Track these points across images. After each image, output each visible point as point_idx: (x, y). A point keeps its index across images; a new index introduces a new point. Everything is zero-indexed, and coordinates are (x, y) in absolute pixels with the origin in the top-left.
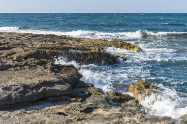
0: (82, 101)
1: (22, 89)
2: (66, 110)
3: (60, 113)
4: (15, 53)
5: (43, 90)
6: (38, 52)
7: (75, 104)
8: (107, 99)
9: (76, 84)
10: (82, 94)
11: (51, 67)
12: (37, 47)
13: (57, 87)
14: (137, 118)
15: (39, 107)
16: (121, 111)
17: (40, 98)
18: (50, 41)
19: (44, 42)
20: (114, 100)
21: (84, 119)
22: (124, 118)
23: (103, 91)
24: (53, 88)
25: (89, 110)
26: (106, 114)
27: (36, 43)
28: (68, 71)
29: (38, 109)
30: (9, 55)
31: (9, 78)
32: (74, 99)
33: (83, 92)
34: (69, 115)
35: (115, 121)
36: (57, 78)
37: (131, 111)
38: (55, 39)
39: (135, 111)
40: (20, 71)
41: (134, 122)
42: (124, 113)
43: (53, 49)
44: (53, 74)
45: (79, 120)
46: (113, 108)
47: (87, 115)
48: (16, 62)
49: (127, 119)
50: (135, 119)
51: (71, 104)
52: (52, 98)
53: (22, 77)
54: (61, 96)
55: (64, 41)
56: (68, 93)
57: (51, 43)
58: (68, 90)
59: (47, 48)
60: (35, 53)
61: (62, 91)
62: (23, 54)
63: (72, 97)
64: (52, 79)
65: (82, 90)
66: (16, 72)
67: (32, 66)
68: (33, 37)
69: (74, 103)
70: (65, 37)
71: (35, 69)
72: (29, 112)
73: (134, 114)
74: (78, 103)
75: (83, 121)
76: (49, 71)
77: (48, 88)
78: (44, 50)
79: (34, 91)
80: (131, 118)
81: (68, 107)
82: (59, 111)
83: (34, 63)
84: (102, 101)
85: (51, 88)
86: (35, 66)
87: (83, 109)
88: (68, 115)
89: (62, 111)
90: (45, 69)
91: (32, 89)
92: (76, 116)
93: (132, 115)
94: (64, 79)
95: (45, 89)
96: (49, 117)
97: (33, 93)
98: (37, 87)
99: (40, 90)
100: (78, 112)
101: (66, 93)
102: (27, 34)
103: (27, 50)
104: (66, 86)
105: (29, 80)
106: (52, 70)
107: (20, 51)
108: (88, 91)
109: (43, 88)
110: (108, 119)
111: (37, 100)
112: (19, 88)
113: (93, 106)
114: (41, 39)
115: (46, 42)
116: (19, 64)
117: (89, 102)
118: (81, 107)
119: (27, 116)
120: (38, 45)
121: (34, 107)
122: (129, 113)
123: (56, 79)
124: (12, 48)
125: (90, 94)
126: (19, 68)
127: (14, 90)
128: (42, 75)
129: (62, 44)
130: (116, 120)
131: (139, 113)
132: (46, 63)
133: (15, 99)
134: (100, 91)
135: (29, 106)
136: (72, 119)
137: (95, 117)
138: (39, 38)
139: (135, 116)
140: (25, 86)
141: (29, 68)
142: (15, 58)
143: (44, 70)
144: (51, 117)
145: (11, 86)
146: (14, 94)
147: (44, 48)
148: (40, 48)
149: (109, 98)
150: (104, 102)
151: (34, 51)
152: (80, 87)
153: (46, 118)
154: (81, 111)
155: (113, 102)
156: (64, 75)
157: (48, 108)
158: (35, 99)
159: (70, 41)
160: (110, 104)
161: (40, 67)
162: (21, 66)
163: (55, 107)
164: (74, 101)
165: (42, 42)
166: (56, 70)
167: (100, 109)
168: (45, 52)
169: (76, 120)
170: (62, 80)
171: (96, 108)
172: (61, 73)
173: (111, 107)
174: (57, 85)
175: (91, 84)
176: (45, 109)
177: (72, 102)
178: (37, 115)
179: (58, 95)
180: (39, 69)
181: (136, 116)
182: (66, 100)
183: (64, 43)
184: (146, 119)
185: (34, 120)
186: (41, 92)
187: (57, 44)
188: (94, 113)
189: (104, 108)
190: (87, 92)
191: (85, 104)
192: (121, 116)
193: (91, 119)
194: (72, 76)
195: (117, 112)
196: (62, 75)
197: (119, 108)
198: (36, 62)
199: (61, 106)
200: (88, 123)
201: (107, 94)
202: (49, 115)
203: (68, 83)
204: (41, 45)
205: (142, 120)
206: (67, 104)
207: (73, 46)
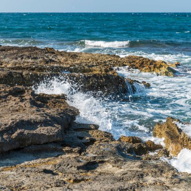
2: (55, 166)
3: (46, 171)
5: (18, 134)
6: (10, 75)
7: (69, 157)
8: (119, 149)
10: (80, 141)
11: (30, 99)
12: (9, 66)
13: (42, 130)
14: (167, 178)
15: (12, 162)
16: (141, 167)
17: (14, 146)
18: (29, 57)
19: (19, 59)
21: (83, 180)
22: (145, 178)
23: (112, 137)
24: (34, 132)
25: (90, 166)
26: (118, 172)
27: (6, 60)
28: (58, 104)
29: (11, 165)
32: (67, 148)
33: (81, 138)
34: (60, 174)
35: (131, 182)
36: (42, 115)
37: (156, 166)
38: (37, 53)
39: (162, 167)
41: (162, 184)
42: (145, 170)
44: (34, 109)
45: (76, 181)
46: (129, 163)
47: (89, 173)
49: (150, 179)
50: (163, 179)
51: (63, 156)
52: (33, 148)
54: (47, 143)
55: (51, 58)
56: (58, 139)
57: (30, 60)
58: (58, 134)
59: (24, 69)
60: (5, 76)
61: (49, 137)
63: (64, 145)
64: (33, 117)
65: (79, 134)
68: (4, 50)
69: (67, 156)
71: (5, 101)
73: (162, 171)
74: (74, 156)
75: (82, 182)
76: (28, 105)
77: (26, 132)
78: (20, 71)
79: (5, 137)
80: (157, 179)
81: (58, 161)
82: (43, 167)
83: (5, 92)
84: (111, 152)
85: (32, 132)
86: (6, 96)
87: (81, 164)
88: (57, 174)
89: (49, 168)
90: (22, 101)
92: (70, 176)
93: (158, 173)
94: (52, 117)
95: (21, 133)
96: (29, 176)
99: (14, 135)
100: (74, 169)
101: (55, 139)
104: (53, 128)
106: (33, 103)
108: (89, 136)
109: (19, 131)
111: (9, 151)
113: (97, 160)
114: (14, 54)
115: (22, 58)
117: (91, 153)
118: (79, 161)
121: (4, 162)
122: (154, 170)
123: (39, 118)
125: (92, 141)
128: (17, 111)
129: (47, 62)
130: (134, 181)
131: (169, 170)
132: (22, 92)
136: (65, 179)
137: (101, 177)
138: (12, 52)
139: (163, 175)
143: (21, 104)
144: (31, 177)
147: (19, 68)
148: (13, 69)
149: (123, 147)
150: (114, 154)
151: (5, 73)
152: (77, 130)
153: (24, 178)
154: (79, 168)
155: (128, 152)
156: (52, 111)
157: (26, 163)
158: (6, 149)
159: (59, 57)
160: (124, 156)
161: (14, 98)
163: (38, 161)
164: (68, 152)
165: (16, 59)
166: (39, 103)
167: (109, 164)
168: (21, 74)
169: (72, 181)
170: (48, 118)
171: (102, 162)
172: (47, 107)
173: (125, 161)
174: (41, 126)
175: (94, 125)
176: (22, 164)
177: (64, 153)
179: (42, 142)
180: (13, 102)
181: (165, 175)
182: (55, 150)
183: (51, 61)
184: (181, 180)
185: (5, 182)
186: (16, 137)
187: (39, 62)
188: (99, 170)
189: (115, 162)
190: (88, 138)
191: (85, 157)
192: (142, 175)
193: (95, 179)
196: (48, 111)
197: (138, 163)
198: (8, 90)
199: (48, 159)
200: (89, 186)
201: (120, 140)
202: (29, 173)
203: (58, 124)
204: (16, 64)
205: (173, 181)
206: (57, 156)
207: (65, 66)
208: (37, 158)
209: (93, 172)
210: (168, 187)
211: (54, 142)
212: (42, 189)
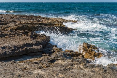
0: (49, 56)
1: (13, 48)
2: (39, 61)
3: (36, 63)
4: (10, 27)
6: (23, 26)
7: (45, 57)
8: (64, 55)
9: (46, 45)
10: (49, 51)
11: (31, 35)
12: (23, 23)
13: (34, 47)
14: (82, 65)
15: (23, 59)
16: (72, 61)
17: (24, 53)
18: (31, 20)
19: (27, 20)
20: (69, 55)
21: (50, 66)
22: (74, 65)
23: (62, 50)
24: (32, 48)
25: (53, 61)
26: (63, 63)
27: (22, 20)
28: (41, 37)
30: (6, 28)
31: (5, 42)
32: (44, 54)
35: (68, 67)
36: (35, 41)
37: (78, 61)
38: (34, 18)
39: (81, 61)
40: (12, 38)
41: (80, 68)
42: (74, 62)
43: (32, 24)
44: (32, 39)
45: (47, 67)
46: (68, 60)
47: (52, 64)
48: (10, 32)
49: (76, 66)
50: (81, 66)
51: (43, 57)
52: (31, 54)
53: (13, 41)
55: (39, 20)
56: (41, 50)
57: (31, 21)
59: (29, 24)
60: (21, 27)
61: (37, 50)
62: (15, 27)
63: (43, 53)
64: (31, 42)
65: (49, 49)
66: (10, 38)
67: (19, 35)
68: (21, 17)
69: (44, 57)
70: (40, 17)
71: (21, 36)
72: (17, 62)
73: (80, 63)
74: (47, 57)
75: (49, 67)
76: (30, 38)
77: (28, 48)
79: (20, 50)
80: (78, 66)
81: (41, 59)
82: (35, 61)
83: (21, 33)
84: (61, 56)
85: (30, 48)
86: (21, 34)
87: (49, 60)
88: (40, 64)
89: (37, 61)
90: (27, 36)
91: (19, 48)
92: (45, 64)
93: (79, 64)
94: (38, 42)
95: (27, 48)
96: (29, 65)
97: (19, 50)
98: (22, 47)
100: (46, 62)
102: (17, 15)
103: (17, 25)
104: (39, 47)
105: (17, 42)
106: (31, 37)
107: (12, 25)
108: (53, 49)
109: (25, 48)
110: (64, 66)
111: (22, 55)
112: (11, 48)
113: (56, 59)
116: (11, 33)
117: (53, 56)
118: (48, 59)
119: (15, 64)
120: (23, 22)
121: (20, 59)
122: (77, 62)
123: (34, 42)
124: (8, 24)
125: (54, 51)
126: (11, 36)
127: (8, 49)
128: (25, 40)
129: (38, 21)
130: (69, 67)
131: (83, 63)
132: (28, 33)
133: (9, 54)
134: (60, 50)
135: (17, 59)
136: (43, 66)
137: (57, 65)
138: (24, 17)
140: (15, 47)
141: (18, 36)
142: (9, 30)
143: (27, 37)
145: (6, 46)
146: (8, 51)
147: (27, 24)
148: (25, 24)
149: (66, 54)
151: (21, 25)
152: (48, 47)
153: (27, 66)
154: (48, 62)
155: (68, 56)
156: (39, 40)
158: (20, 54)
159: (43, 20)
160: (66, 57)
161: (24, 35)
162: (13, 35)
164: (44, 56)
165: (26, 20)
166: (34, 37)
167: (60, 60)
168: (28, 26)
169: (45, 67)
171: (58, 59)
172: (37, 39)
173: (66, 59)
174: (34, 46)
175: (55, 45)
176: (27, 60)
178: (22, 64)
179: (35, 52)
180: (24, 36)
181: (81, 64)
182: (40, 55)
183: (40, 21)
184: (87, 66)
185: (20, 67)
186: (25, 50)
187: (35, 22)
188: (56, 62)
189: (62, 60)
190: (52, 50)
191: (51, 58)
192: (72, 65)
193: (54, 66)
194: (44, 40)
195: (70, 62)
197: (71, 60)
198: (22, 32)
199: (37, 58)
200: (52, 69)
201: (65, 51)
202: (29, 64)
203: (41, 45)
204: (26, 22)
205: (84, 67)
206: (40, 57)
207: (45, 23)
208: (33, 58)
209: (54, 63)
210: (82, 69)
211: (39, 52)
212: (34, 69)
